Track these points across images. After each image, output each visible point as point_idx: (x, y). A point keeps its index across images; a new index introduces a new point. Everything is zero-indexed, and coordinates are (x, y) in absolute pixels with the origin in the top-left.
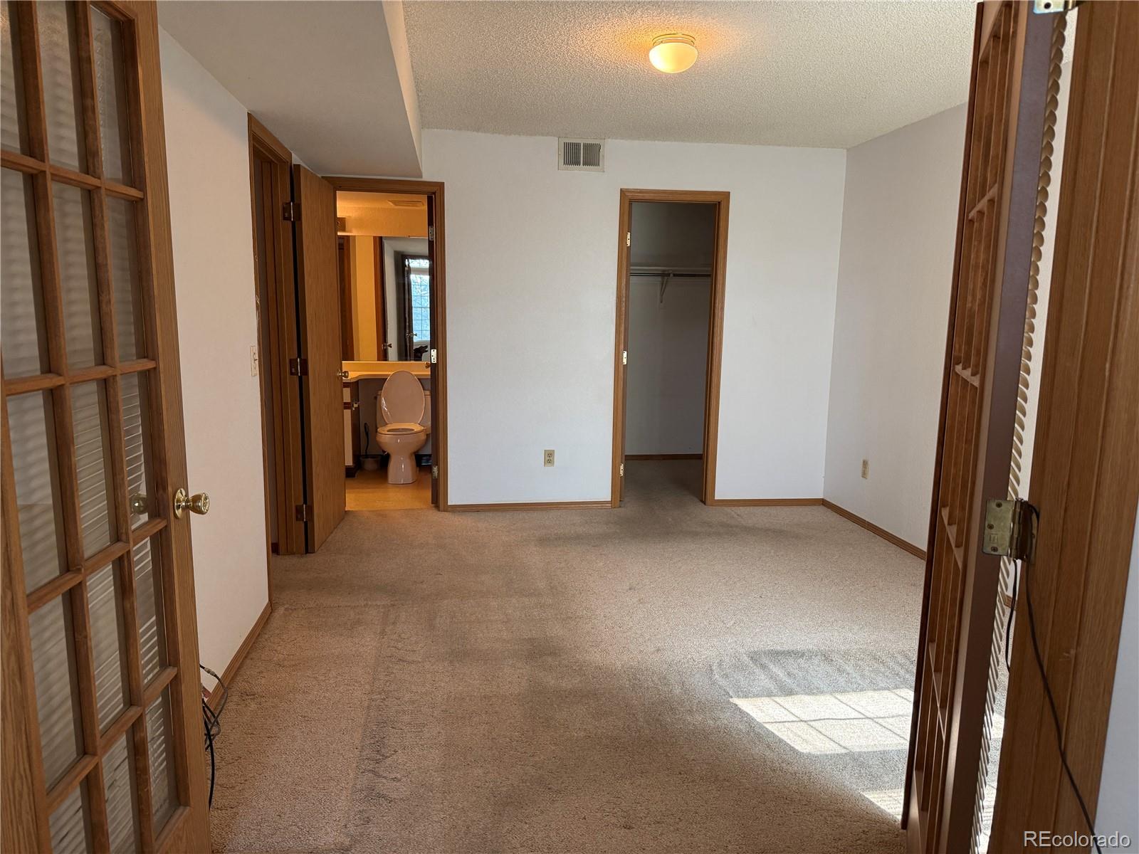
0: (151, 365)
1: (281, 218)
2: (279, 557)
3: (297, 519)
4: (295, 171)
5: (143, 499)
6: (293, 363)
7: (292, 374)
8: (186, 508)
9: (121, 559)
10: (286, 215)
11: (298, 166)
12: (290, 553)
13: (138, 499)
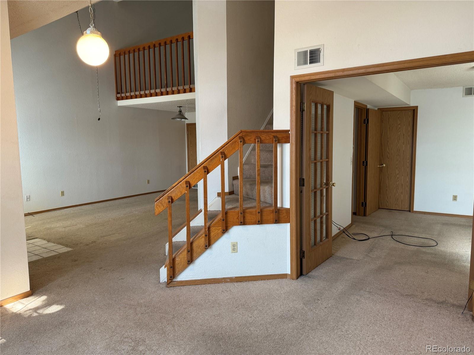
0: (328, 160)
1: (363, 123)
2: (356, 216)
3: (362, 206)
4: (368, 110)
5: (325, 183)
6: (363, 162)
7: (363, 165)
8: (332, 185)
9: (321, 190)
10: (365, 122)
11: (369, 109)
12: (359, 215)
13: (324, 183)
